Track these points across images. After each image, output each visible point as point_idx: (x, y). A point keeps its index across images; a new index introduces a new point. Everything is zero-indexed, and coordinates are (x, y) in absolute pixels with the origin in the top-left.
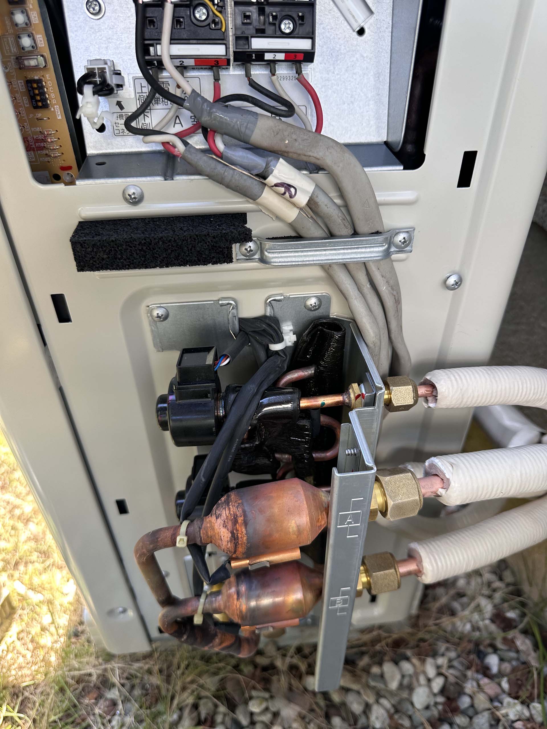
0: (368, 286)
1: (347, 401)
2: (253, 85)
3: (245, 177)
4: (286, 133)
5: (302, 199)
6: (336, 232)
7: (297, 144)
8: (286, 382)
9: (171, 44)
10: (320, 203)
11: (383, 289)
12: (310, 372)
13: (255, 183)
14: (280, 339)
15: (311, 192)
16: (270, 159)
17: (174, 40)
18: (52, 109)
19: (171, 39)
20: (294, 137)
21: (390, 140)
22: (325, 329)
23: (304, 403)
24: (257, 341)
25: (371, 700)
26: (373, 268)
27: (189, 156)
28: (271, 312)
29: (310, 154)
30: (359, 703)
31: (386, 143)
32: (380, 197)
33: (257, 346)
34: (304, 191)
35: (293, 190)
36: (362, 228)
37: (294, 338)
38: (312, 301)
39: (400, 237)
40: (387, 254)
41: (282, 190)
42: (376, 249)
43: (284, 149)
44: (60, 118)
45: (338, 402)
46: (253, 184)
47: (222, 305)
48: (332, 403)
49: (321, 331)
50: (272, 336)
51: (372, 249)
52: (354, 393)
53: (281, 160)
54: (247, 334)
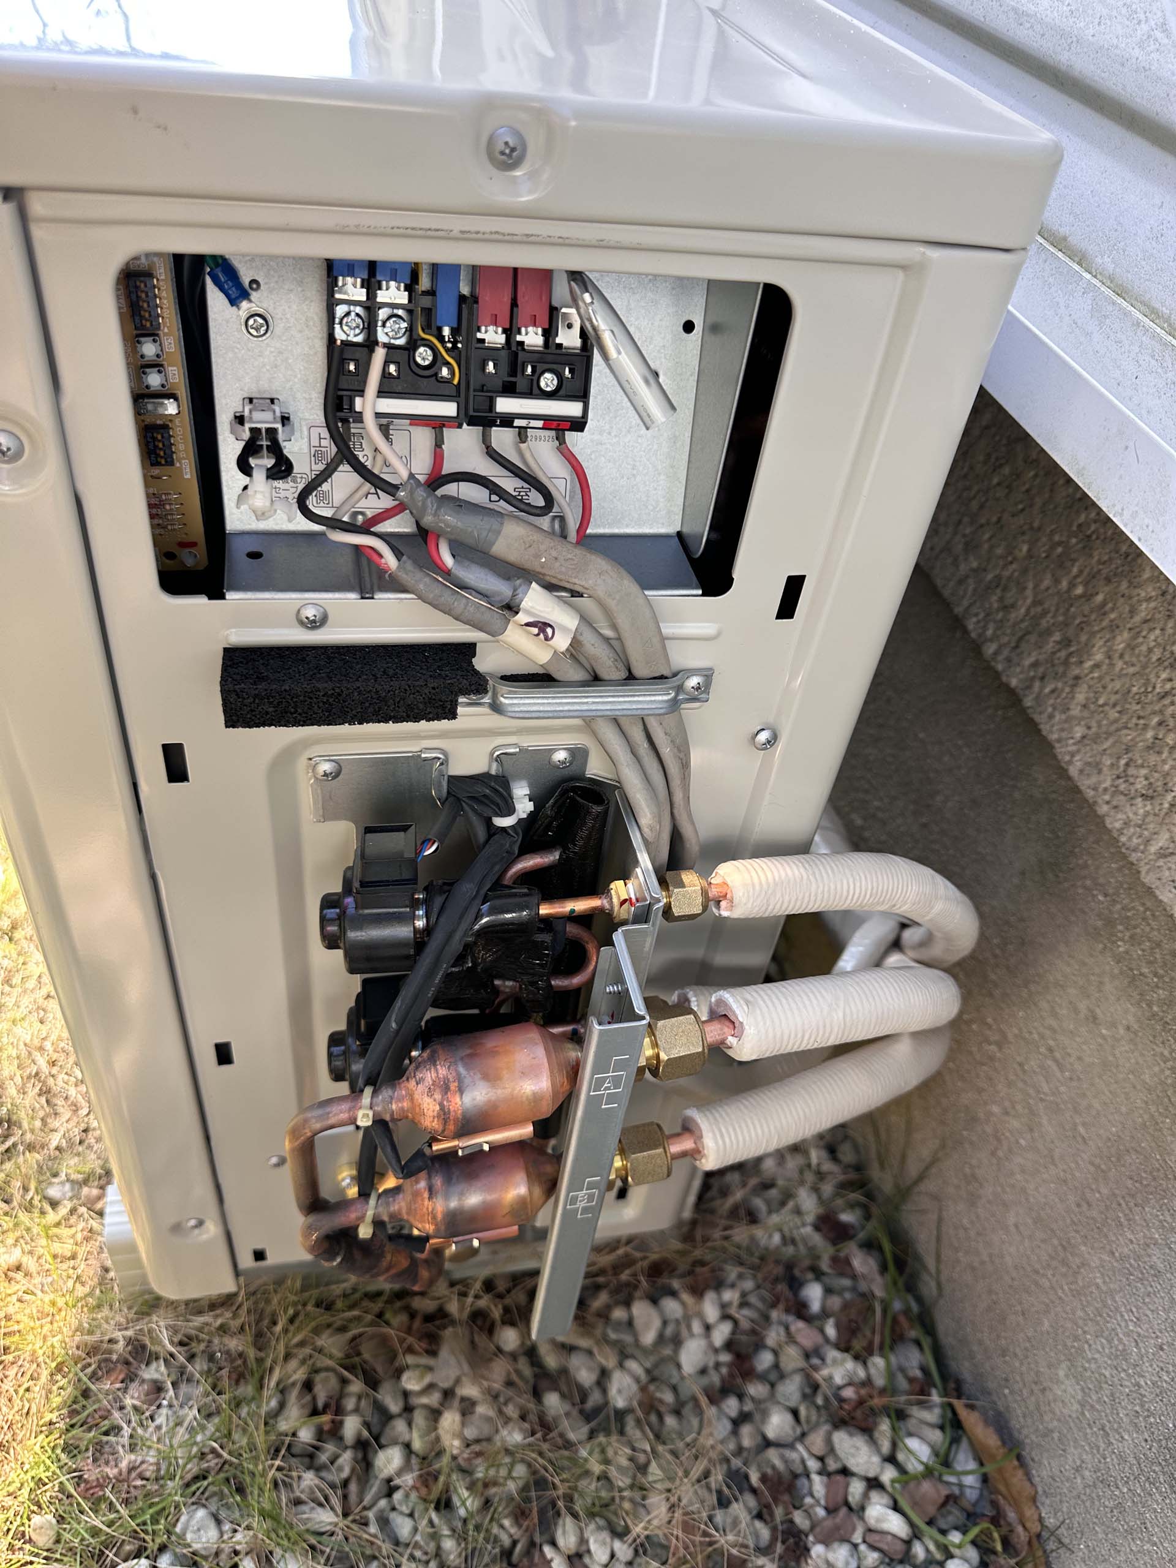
0: (646, 745)
1: (607, 906)
2: (493, 454)
3: (483, 609)
4: (543, 547)
5: (562, 642)
6: (604, 674)
7: (557, 564)
8: (515, 873)
9: (378, 397)
10: (585, 642)
11: (666, 751)
12: (551, 858)
13: (496, 616)
14: (510, 810)
15: (574, 629)
16: (518, 582)
17: (382, 393)
18: (178, 465)
19: (379, 392)
20: (554, 553)
21: (685, 530)
22: (578, 799)
23: (544, 910)
24: (473, 809)
25: (610, 1362)
26: (653, 725)
27: (404, 576)
28: (497, 770)
29: (576, 581)
30: (590, 1369)
31: (679, 534)
32: (667, 629)
33: (474, 819)
34: (565, 629)
35: (549, 631)
36: (639, 670)
37: (530, 806)
38: (561, 756)
39: (693, 681)
40: (674, 704)
41: (535, 630)
42: (660, 698)
43: (539, 569)
44: (188, 476)
45: (595, 909)
46: (494, 617)
47: (425, 759)
48: (585, 910)
49: (573, 799)
50: (498, 805)
51: (653, 698)
52: (619, 897)
53: (534, 585)
54: (459, 799)
